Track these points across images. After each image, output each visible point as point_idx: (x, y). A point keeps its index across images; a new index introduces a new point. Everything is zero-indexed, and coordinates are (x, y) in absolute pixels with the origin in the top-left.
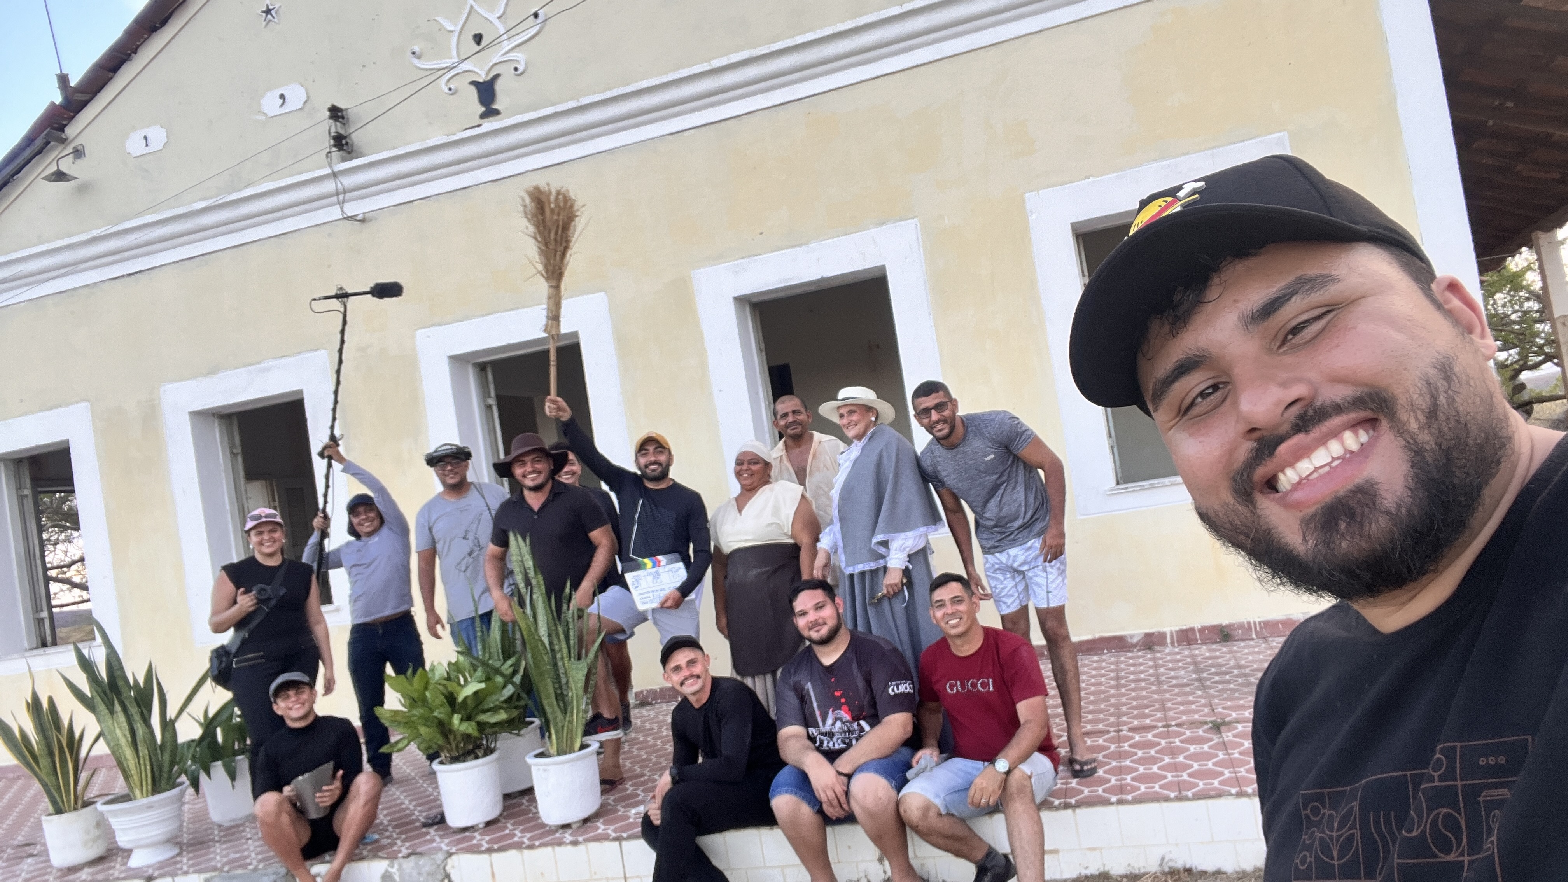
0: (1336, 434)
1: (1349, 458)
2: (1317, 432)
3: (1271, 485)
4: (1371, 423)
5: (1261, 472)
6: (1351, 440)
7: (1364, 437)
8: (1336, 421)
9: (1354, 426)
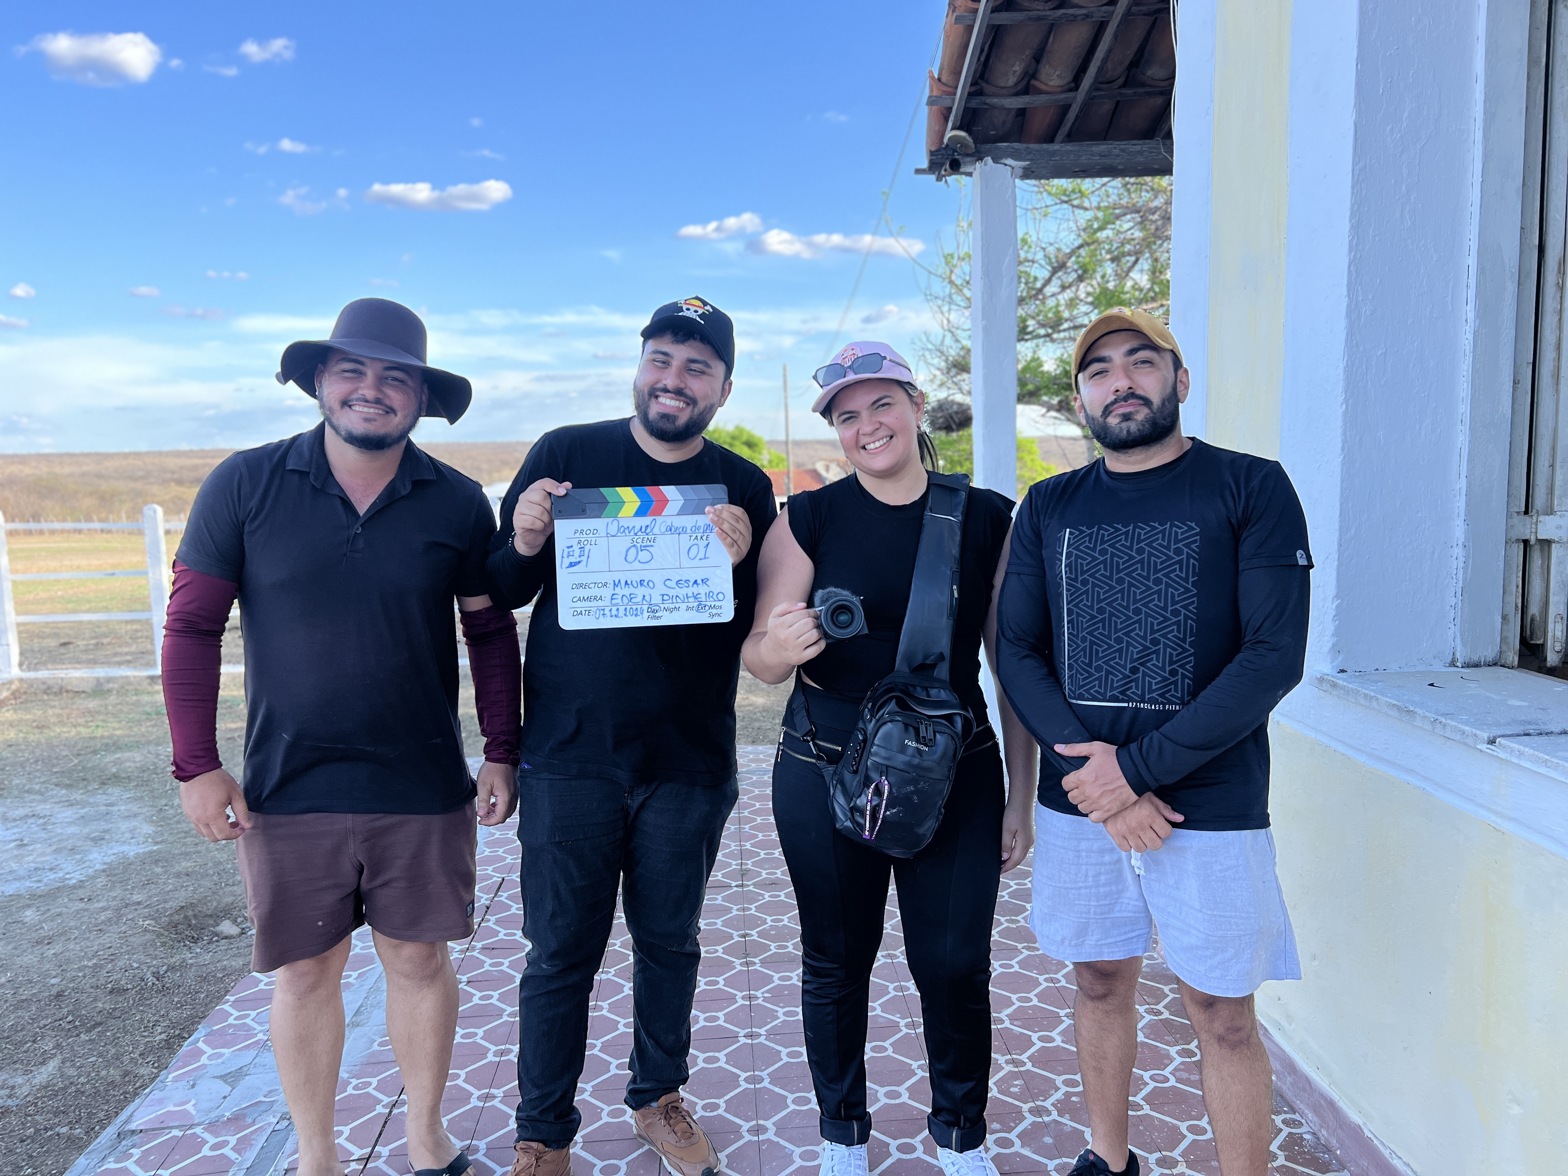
0: (680, 401)
1: (678, 408)
2: (678, 397)
3: (657, 397)
4: (688, 404)
5: (658, 393)
6: (682, 405)
7: (684, 406)
8: (682, 398)
9: (684, 402)
